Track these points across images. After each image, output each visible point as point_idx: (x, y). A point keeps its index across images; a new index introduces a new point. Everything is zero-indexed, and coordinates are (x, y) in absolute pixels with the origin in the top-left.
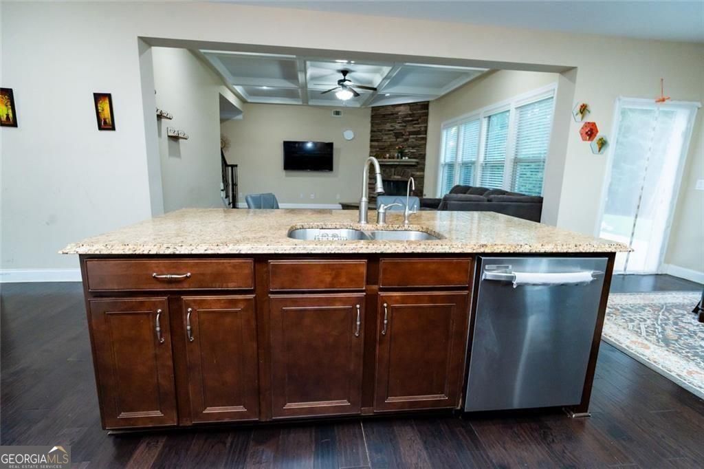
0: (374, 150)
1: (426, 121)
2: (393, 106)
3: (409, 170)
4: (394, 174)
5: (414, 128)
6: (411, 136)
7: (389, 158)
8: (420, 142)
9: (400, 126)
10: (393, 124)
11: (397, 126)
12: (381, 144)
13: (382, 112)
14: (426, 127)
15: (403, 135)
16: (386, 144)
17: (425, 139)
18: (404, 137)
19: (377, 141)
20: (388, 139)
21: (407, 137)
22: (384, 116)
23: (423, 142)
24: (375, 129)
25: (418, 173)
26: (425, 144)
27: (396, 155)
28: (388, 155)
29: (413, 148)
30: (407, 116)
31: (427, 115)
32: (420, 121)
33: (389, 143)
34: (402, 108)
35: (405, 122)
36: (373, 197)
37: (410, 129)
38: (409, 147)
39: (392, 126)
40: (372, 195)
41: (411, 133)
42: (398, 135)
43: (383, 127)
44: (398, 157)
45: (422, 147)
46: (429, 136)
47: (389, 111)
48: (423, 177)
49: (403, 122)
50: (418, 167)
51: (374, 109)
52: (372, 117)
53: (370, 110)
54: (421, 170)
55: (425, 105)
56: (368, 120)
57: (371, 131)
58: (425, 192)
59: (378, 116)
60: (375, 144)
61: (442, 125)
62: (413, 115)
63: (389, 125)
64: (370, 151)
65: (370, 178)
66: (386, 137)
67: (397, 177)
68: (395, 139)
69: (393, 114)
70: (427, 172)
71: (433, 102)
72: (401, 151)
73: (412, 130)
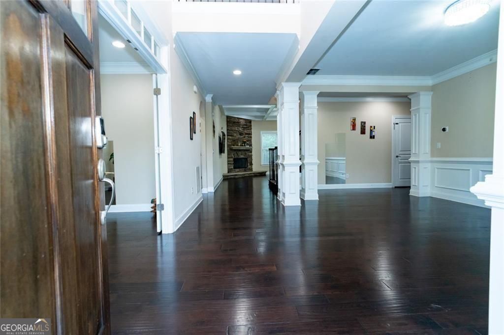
0: (229, 141)
1: (251, 129)
2: (238, 118)
3: (247, 152)
7: (240, 146)
11: (241, 129)
12: (233, 138)
13: (232, 120)
14: (251, 132)
16: (235, 138)
17: (251, 137)
20: (237, 136)
22: (234, 122)
23: (251, 139)
24: (230, 129)
30: (244, 125)
31: (251, 126)
32: (249, 128)
33: (237, 138)
34: (242, 120)
39: (238, 129)
41: (246, 134)
42: (241, 134)
43: (233, 129)
44: (245, 145)
45: (250, 141)
46: (252, 136)
47: (236, 120)
48: (252, 155)
49: (243, 127)
50: (250, 151)
51: (228, 117)
52: (227, 122)
53: (226, 117)
54: (251, 152)
55: (250, 121)
56: (226, 123)
57: (227, 130)
58: (253, 163)
59: (231, 122)
60: (230, 137)
61: (261, 132)
62: (246, 125)
63: (236, 128)
64: (228, 141)
65: (228, 158)
66: (235, 134)
67: (242, 156)
68: (239, 136)
69: (238, 123)
70: (253, 153)
71: (254, 121)
72: (244, 143)
73: (246, 132)
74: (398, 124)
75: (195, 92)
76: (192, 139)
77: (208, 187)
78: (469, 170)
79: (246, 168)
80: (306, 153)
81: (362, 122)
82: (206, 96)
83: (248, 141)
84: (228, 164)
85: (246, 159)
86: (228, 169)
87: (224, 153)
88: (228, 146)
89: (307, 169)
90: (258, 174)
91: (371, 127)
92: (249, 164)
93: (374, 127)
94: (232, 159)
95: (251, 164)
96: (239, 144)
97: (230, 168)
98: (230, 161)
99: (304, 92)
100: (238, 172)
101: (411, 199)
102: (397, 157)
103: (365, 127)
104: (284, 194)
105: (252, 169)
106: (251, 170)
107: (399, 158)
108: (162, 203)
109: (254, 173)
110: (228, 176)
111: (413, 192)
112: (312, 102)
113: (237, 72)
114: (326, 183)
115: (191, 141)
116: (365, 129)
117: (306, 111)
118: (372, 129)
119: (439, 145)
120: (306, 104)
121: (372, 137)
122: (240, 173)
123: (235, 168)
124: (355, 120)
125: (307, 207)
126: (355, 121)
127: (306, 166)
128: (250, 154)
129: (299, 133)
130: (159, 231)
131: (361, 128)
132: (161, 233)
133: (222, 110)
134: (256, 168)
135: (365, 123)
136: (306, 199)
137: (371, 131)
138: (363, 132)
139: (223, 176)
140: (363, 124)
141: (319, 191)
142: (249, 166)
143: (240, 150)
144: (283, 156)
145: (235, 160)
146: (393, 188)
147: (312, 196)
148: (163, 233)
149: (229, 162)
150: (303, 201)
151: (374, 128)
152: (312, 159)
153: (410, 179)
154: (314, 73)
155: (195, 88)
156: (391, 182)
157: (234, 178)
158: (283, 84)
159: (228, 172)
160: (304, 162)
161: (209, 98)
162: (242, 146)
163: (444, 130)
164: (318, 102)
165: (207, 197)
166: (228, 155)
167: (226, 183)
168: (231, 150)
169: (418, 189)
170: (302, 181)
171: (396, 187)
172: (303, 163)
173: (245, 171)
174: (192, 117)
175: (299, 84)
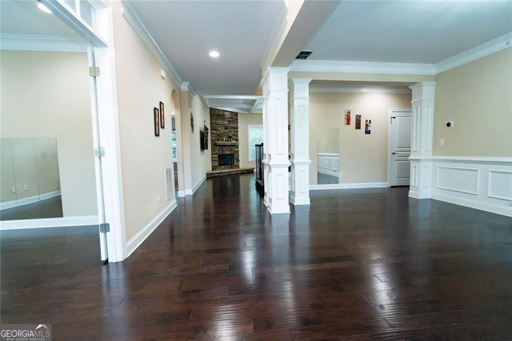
0: (213, 135)
1: (237, 122)
2: (223, 110)
3: (233, 148)
7: (226, 141)
10: (224, 121)
11: (226, 123)
12: (217, 132)
13: (216, 112)
15: (229, 128)
16: (220, 132)
17: (237, 131)
19: (215, 130)
20: (222, 130)
21: (231, 130)
22: (219, 115)
23: (237, 133)
24: (213, 122)
30: (230, 118)
31: (237, 119)
33: (222, 132)
34: (227, 113)
37: (231, 125)
39: (223, 122)
41: (232, 128)
42: (226, 128)
43: (218, 122)
44: (230, 140)
45: (237, 135)
46: (239, 130)
47: (221, 113)
48: (238, 151)
49: (228, 121)
50: (237, 146)
51: (211, 109)
52: (211, 114)
53: (209, 109)
54: (238, 148)
55: (236, 114)
56: (209, 116)
57: (211, 123)
58: (240, 159)
59: (215, 114)
60: (215, 132)
61: (249, 126)
62: (232, 118)
63: (221, 121)
64: (211, 136)
65: (212, 154)
66: (220, 128)
67: (228, 152)
68: (225, 130)
69: (223, 116)
70: (240, 149)
71: (240, 113)
72: (230, 137)
73: (232, 126)
74: (395, 118)
75: (163, 78)
76: (157, 135)
77: (186, 190)
78: (477, 170)
79: (232, 165)
80: (296, 151)
81: (357, 116)
82: (181, 84)
83: (234, 136)
84: (212, 161)
85: (233, 155)
86: (213, 166)
87: (207, 148)
88: (212, 141)
89: (297, 169)
90: (245, 172)
91: (367, 121)
92: (235, 161)
93: (370, 121)
94: (216, 156)
95: (238, 160)
96: (224, 139)
97: (215, 165)
98: (215, 157)
99: (294, 80)
100: (223, 169)
101: (410, 201)
102: (394, 154)
103: (360, 121)
104: (270, 199)
105: (239, 165)
107: (396, 155)
108: (106, 223)
109: (240, 171)
110: (212, 174)
111: (412, 194)
112: (303, 92)
113: (214, 54)
114: (318, 184)
115: (157, 137)
116: (360, 124)
117: (296, 103)
118: (367, 123)
119: (442, 142)
120: (296, 94)
121: (368, 132)
122: (226, 170)
123: (220, 165)
124: (349, 113)
125: (297, 214)
126: (349, 115)
127: (296, 166)
128: (237, 149)
129: (287, 128)
130: (103, 258)
131: (356, 122)
132: (107, 262)
133: (203, 102)
134: (243, 165)
135: (360, 116)
136: (295, 204)
137: (367, 125)
138: (358, 126)
139: (207, 174)
140: (358, 118)
141: (310, 191)
142: (236, 163)
143: (225, 146)
144: (270, 155)
145: (220, 156)
146: (388, 188)
147: (303, 200)
148: (109, 261)
149: (213, 159)
150: (292, 206)
151: (370, 123)
152: (303, 157)
153: (409, 177)
154: (305, 58)
155: (163, 73)
156: (387, 181)
157: (220, 177)
158: (269, 69)
159: (213, 170)
160: (294, 161)
161: (184, 87)
162: (228, 141)
163: (449, 125)
164: (309, 93)
165: (185, 201)
166: (212, 151)
167: (211, 182)
168: (215, 145)
169: (419, 191)
170: (292, 181)
171: (392, 187)
172: (292, 163)
173: (231, 168)
174: (159, 108)
175: (288, 69)
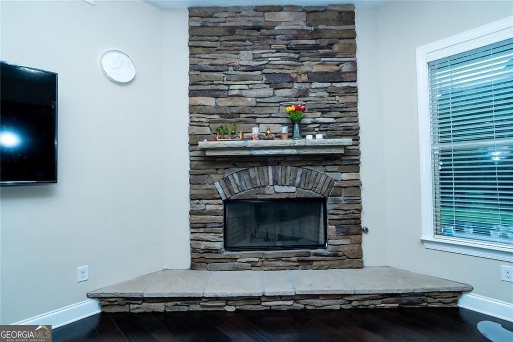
1: (351, 50)
4: (275, 183)
5: (323, 64)
6: (316, 85)
8: (342, 100)
9: (283, 58)
10: (258, 52)
11: (274, 59)
12: (224, 102)
13: (224, 20)
14: (354, 63)
15: (292, 81)
16: (241, 103)
17: (353, 91)
18: (296, 86)
19: (214, 94)
20: (249, 89)
21: (307, 86)
22: (231, 30)
23: (350, 99)
24: (205, 64)
25: (345, 176)
26: (355, 104)
27: (285, 129)
28: (255, 131)
29: (324, 111)
31: (351, 36)
32: (336, 48)
33: (251, 101)
34: (282, 15)
35: (296, 49)
36: (208, 251)
37: (311, 66)
38: (311, 110)
39: (257, 58)
40: (203, 245)
41: (313, 77)
42: (277, 80)
53: (184, 16)
54: (354, 167)
57: (193, 67)
60: (210, 102)
62: (316, 34)
63: (248, 55)
68: (269, 91)
70: (367, 174)
73: (317, 68)
86: (194, 249)
94: (216, 206)
98: (207, 213)
106: (354, 260)
142: (337, 242)
